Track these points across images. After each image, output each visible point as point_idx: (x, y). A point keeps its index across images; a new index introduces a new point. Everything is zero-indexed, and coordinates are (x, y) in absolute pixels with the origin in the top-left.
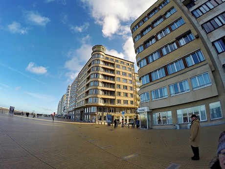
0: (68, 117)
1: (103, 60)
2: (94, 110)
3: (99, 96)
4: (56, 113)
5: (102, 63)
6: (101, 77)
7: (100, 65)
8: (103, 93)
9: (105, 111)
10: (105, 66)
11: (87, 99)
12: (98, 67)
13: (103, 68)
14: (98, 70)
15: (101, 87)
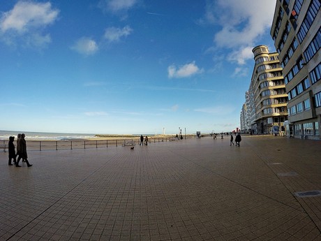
0: (252, 132)
1: (268, 63)
2: (270, 121)
3: (272, 106)
4: (240, 128)
5: (268, 67)
6: (271, 84)
7: (266, 71)
8: (277, 101)
9: (282, 121)
10: (272, 70)
11: (263, 111)
12: (265, 74)
13: (272, 72)
14: (266, 77)
15: (273, 95)
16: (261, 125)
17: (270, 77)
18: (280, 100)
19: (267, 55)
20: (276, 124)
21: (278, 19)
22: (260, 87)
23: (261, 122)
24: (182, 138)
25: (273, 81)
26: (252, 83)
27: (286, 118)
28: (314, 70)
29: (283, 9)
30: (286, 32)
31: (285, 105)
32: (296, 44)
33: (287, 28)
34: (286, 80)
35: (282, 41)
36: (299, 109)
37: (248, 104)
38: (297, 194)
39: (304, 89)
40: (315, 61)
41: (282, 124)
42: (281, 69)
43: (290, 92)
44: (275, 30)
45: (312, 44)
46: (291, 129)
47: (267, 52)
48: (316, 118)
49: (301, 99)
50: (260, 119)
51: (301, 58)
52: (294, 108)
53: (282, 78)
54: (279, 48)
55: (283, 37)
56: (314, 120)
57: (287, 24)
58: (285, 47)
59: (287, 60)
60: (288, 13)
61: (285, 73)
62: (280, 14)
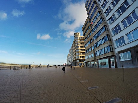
0: (71, 65)
1: (79, 39)
2: (78, 61)
3: (79, 55)
4: (66, 64)
5: (79, 41)
6: (80, 47)
7: (78, 42)
8: (81, 54)
9: (83, 61)
10: (81, 42)
11: (76, 57)
12: (78, 43)
13: (80, 43)
14: (78, 44)
15: (80, 51)
16: (75, 63)
17: (80, 45)
18: (83, 53)
19: (79, 36)
20: (81, 62)
21: (86, 24)
22: (75, 48)
23: (75, 61)
24: (41, 67)
25: (81, 46)
26: (72, 46)
27: (84, 60)
28: (96, 43)
29: (89, 21)
30: (88, 29)
31: (84, 55)
32: (90, 34)
33: (88, 28)
34: (85, 46)
35: (86, 32)
36: (89, 57)
37: (70, 54)
38: (88, 88)
39: (92, 50)
40: (97, 41)
41: (83, 62)
42: (84, 42)
43: (87, 50)
44: (84, 28)
45: (97, 35)
46: (86, 64)
47: (80, 35)
48: (96, 60)
49: (90, 53)
50: (74, 60)
51: (92, 39)
52: (88, 57)
53: (84, 45)
54: (84, 34)
55: (86, 31)
56: (95, 61)
57: (89, 26)
58: (86, 34)
59: (86, 39)
60: (90, 23)
61: (85, 44)
62: (87, 23)
